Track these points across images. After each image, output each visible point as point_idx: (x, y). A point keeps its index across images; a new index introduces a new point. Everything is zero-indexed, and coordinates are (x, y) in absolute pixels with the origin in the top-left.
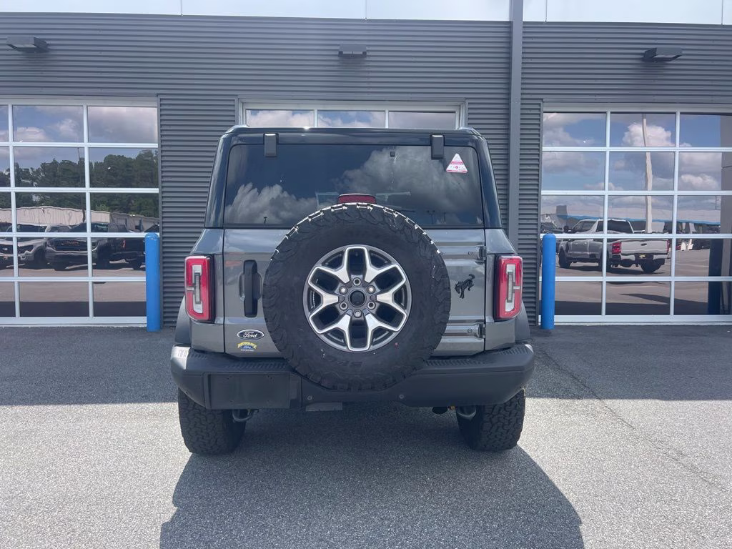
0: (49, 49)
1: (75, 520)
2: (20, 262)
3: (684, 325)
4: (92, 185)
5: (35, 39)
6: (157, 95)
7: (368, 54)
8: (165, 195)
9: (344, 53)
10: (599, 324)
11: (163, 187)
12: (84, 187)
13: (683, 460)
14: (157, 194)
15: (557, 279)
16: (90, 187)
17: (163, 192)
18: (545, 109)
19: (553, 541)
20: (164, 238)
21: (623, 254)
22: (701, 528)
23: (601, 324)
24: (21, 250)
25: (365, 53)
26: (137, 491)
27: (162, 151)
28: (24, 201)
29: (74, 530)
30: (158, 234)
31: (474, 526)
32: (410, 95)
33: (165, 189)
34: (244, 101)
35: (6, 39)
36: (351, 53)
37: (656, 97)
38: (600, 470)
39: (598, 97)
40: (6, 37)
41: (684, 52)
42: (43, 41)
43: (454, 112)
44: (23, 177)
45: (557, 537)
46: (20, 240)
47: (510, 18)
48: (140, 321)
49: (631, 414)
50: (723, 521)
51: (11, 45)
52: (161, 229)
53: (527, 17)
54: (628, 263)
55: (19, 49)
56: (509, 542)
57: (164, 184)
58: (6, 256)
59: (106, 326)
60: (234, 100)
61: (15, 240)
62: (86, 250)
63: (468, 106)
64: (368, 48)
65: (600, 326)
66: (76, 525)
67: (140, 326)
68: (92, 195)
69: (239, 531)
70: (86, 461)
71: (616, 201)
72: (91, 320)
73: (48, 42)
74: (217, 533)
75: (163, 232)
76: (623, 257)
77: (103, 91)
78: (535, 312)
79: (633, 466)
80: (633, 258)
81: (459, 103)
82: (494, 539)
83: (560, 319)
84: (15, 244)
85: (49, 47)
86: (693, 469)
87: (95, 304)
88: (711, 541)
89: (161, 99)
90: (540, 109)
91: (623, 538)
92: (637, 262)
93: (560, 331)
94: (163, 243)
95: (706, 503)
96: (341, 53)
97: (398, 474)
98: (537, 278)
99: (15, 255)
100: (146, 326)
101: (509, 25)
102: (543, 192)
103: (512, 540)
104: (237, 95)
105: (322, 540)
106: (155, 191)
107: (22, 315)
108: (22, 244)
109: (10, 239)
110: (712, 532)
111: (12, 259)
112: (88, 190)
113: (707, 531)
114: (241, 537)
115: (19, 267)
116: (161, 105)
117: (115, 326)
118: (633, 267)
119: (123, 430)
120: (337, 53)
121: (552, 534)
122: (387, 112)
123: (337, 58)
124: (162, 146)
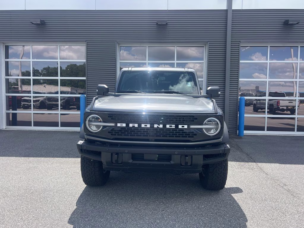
0: (46, 24)
1: (48, 197)
2: (34, 106)
3: (301, 136)
4: (61, 76)
5: (40, 20)
6: (86, 41)
7: (168, 24)
8: (88, 80)
9: (159, 23)
10: (263, 135)
11: (87, 77)
12: (58, 77)
13: (285, 187)
14: (85, 80)
15: (245, 115)
16: (60, 77)
17: (87, 79)
18: (241, 45)
19: (224, 213)
20: (87, 97)
21: (280, 106)
22: (286, 212)
23: (265, 135)
24: (34, 101)
25: (167, 24)
26: (71, 189)
27: (87, 63)
28: (36, 82)
29: (48, 201)
30: (85, 95)
31: (195, 206)
32: (185, 40)
33: (88, 78)
34: (119, 43)
36: (161, 23)
37: (289, 40)
38: (250, 189)
39: (264, 40)
40: (30, 19)
41: (301, 21)
42: (43, 21)
43: (204, 47)
44: (36, 73)
45: (226, 212)
46: (34, 97)
47: (227, 8)
48: (78, 129)
49: (268, 170)
50: (296, 210)
51: (31, 23)
52: (86, 93)
53: (234, 8)
54: (283, 110)
55: (35, 24)
56: (207, 213)
57: (88, 76)
58: (29, 104)
59: (65, 131)
60: (115, 43)
61: (32, 97)
62: (58, 102)
63: (209, 44)
64: (168, 22)
65: (264, 135)
66: (48, 199)
67: (78, 131)
68: (61, 80)
69: (106, 203)
70: (54, 178)
71: (272, 83)
72: (60, 128)
73: (45, 21)
74: (98, 204)
75: (87, 95)
76: (281, 108)
77: (66, 40)
78: (236, 129)
79: (263, 189)
80: (285, 108)
81: (205, 43)
82: (201, 211)
83: (246, 132)
84: (32, 99)
85: (46, 23)
86: (289, 191)
87: (61, 122)
88: (289, 217)
89: (87, 43)
90: (239, 45)
91: (253, 213)
92: (288, 110)
93: (246, 137)
94: (87, 99)
95: (290, 203)
96: (157, 24)
97: (169, 187)
98: (237, 115)
99: (32, 103)
100: (80, 131)
101: (226, 11)
102: (240, 80)
103: (209, 212)
104: (116, 41)
105: (136, 208)
106: (84, 78)
107: (34, 126)
108: (35, 99)
109: (30, 97)
110: (290, 213)
111: (31, 105)
112: (59, 78)
113: (288, 213)
114: (107, 206)
115: (34, 108)
116: (87, 45)
117: (68, 131)
118: (285, 112)
119: (68, 168)
120: (156, 24)
121: (225, 210)
122: (176, 47)
123: (156, 26)
124: (87, 61)
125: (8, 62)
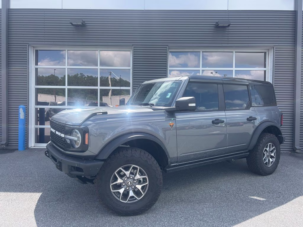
5: (82, 20)
6: (132, 45)
9: (219, 25)
16: (100, 86)
25: (229, 25)
32: (247, 44)
35: (69, 21)
36: (222, 25)
42: (84, 21)
43: (266, 52)
51: (71, 23)
60: (166, 47)
63: (275, 49)
68: (100, 89)
73: (86, 22)
77: (108, 44)
81: (270, 48)
85: (86, 25)
89: (134, 47)
96: (216, 26)
104: (168, 45)
116: (134, 50)
120: (214, 26)
122: (234, 52)
124: (134, 68)
125: (37, 68)
